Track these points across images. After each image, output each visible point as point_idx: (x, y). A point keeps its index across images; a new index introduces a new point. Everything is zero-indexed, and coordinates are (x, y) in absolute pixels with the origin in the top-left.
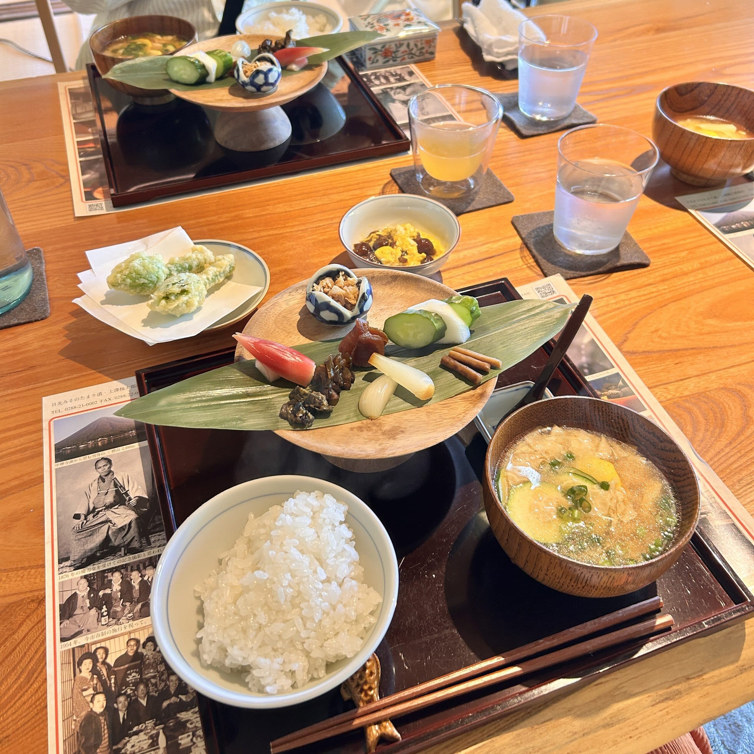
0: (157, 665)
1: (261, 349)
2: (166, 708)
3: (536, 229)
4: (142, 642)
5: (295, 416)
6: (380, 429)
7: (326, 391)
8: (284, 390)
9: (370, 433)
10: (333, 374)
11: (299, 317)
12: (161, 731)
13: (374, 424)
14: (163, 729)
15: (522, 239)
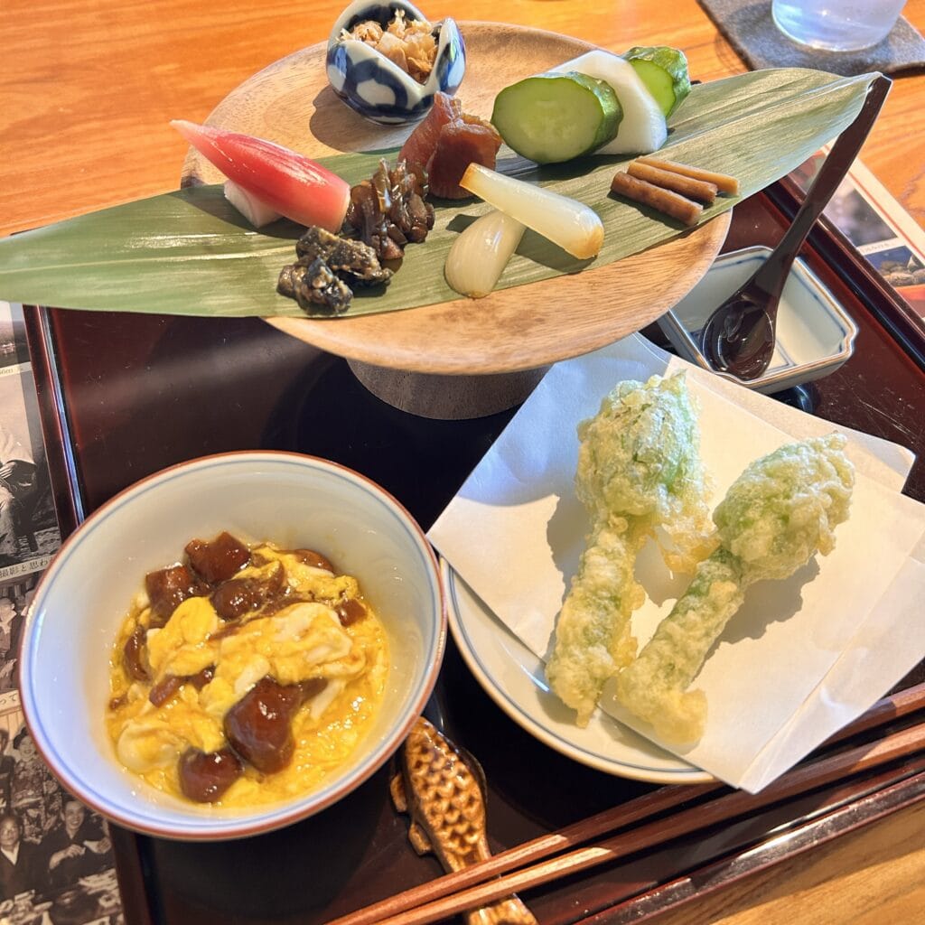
0: (41, 781)
1: (232, 152)
2: (57, 868)
3: (742, 10)
4: (12, 737)
5: (311, 288)
6: (493, 317)
7: (375, 239)
8: (286, 241)
9: (472, 325)
10: (388, 204)
11: (313, 109)
12: (46, 916)
13: (480, 308)
14: (49, 910)
15: (718, 25)
